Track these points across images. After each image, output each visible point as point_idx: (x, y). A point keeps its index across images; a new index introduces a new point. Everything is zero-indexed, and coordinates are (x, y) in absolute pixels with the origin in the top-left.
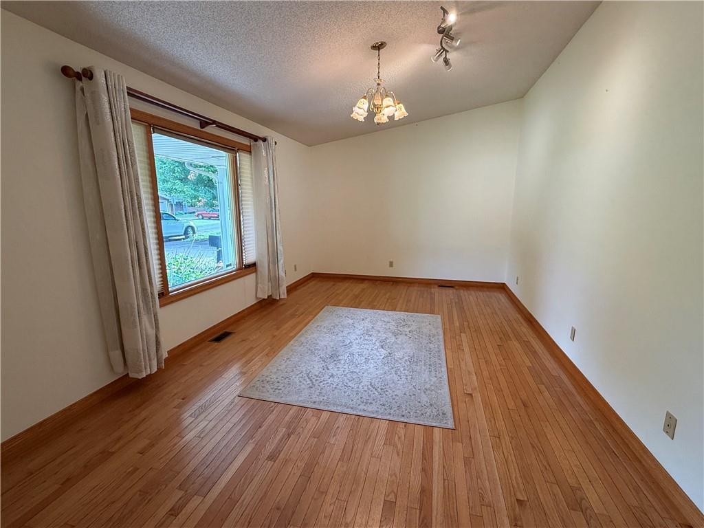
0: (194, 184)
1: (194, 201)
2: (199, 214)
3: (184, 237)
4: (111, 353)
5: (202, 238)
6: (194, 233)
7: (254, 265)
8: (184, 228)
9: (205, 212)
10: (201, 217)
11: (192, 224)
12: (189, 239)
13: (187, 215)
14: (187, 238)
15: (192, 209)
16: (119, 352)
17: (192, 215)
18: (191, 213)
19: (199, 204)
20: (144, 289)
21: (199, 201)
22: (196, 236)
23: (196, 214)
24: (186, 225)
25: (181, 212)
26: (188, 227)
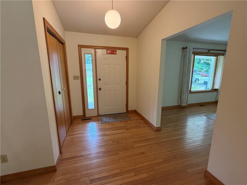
0: (202, 64)
1: (201, 70)
2: (201, 75)
3: (194, 82)
4: (179, 100)
5: (201, 83)
6: (198, 81)
7: (218, 89)
8: (195, 79)
9: (204, 74)
10: (202, 76)
11: (198, 78)
12: (196, 83)
13: (197, 75)
14: (195, 82)
15: (199, 73)
16: (180, 100)
17: (199, 75)
18: (198, 74)
19: (202, 71)
20: (187, 88)
21: (203, 70)
22: (199, 82)
23: (201, 74)
24: (196, 78)
25: (195, 74)
26: (197, 79)
